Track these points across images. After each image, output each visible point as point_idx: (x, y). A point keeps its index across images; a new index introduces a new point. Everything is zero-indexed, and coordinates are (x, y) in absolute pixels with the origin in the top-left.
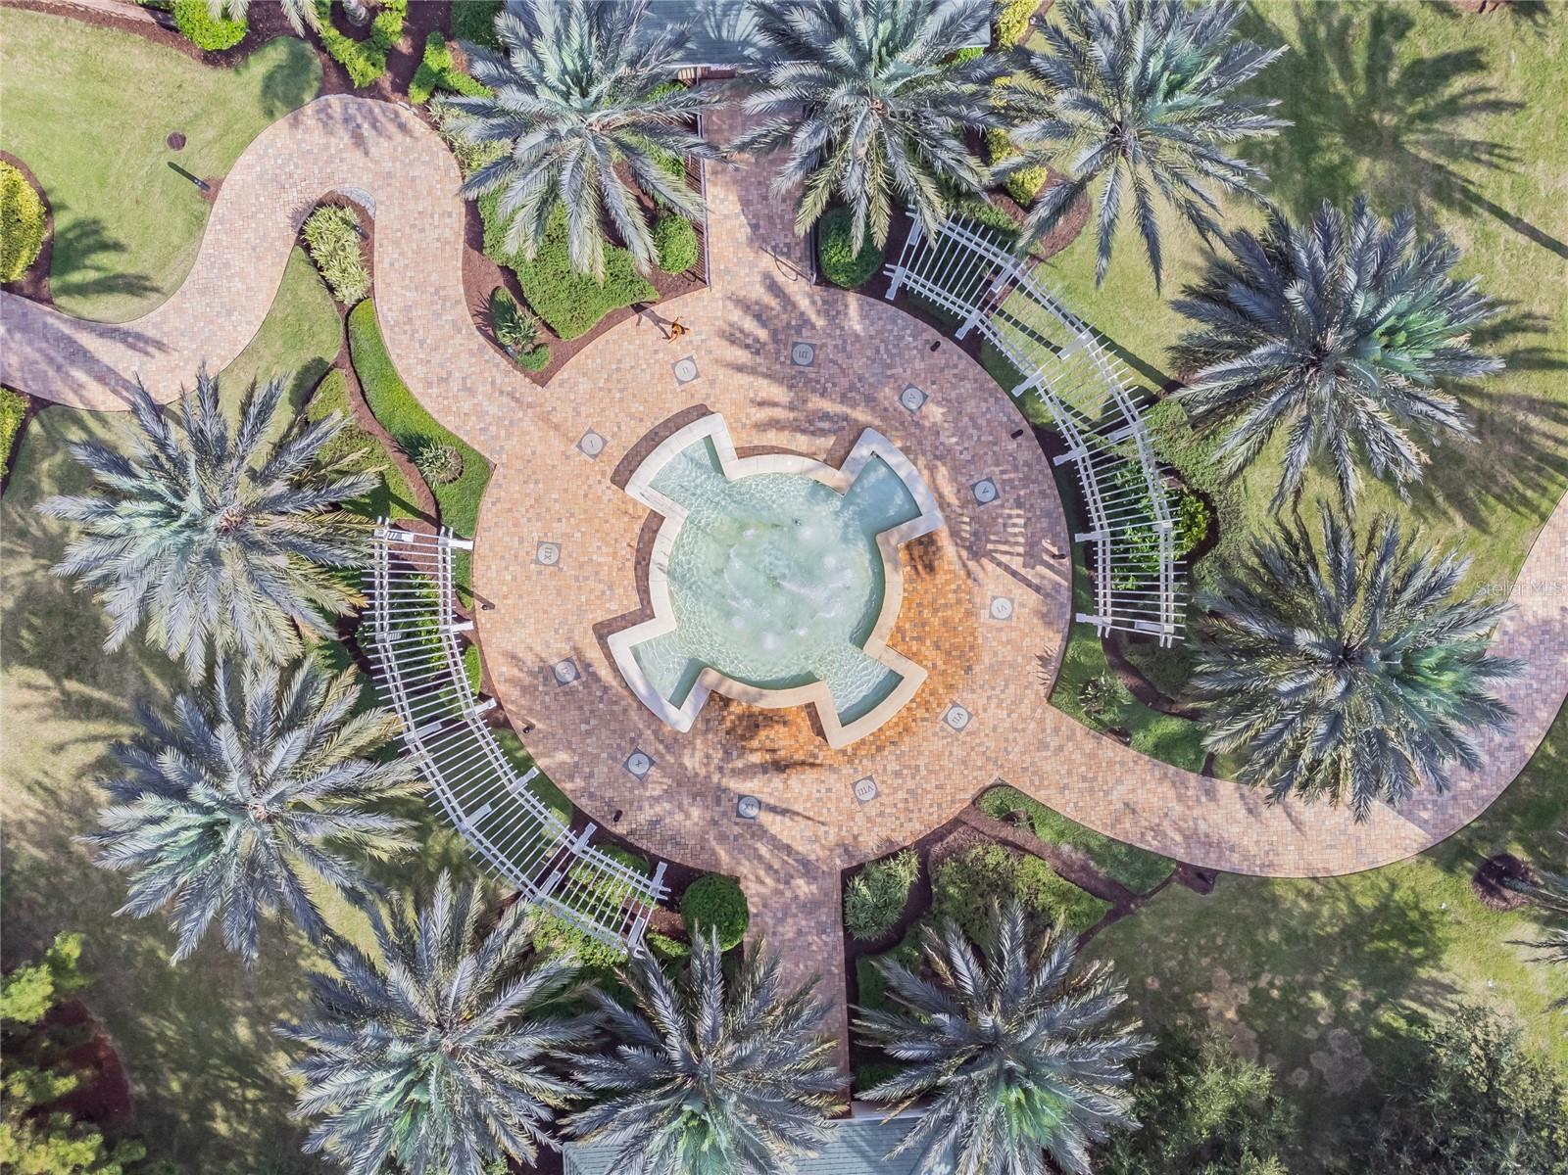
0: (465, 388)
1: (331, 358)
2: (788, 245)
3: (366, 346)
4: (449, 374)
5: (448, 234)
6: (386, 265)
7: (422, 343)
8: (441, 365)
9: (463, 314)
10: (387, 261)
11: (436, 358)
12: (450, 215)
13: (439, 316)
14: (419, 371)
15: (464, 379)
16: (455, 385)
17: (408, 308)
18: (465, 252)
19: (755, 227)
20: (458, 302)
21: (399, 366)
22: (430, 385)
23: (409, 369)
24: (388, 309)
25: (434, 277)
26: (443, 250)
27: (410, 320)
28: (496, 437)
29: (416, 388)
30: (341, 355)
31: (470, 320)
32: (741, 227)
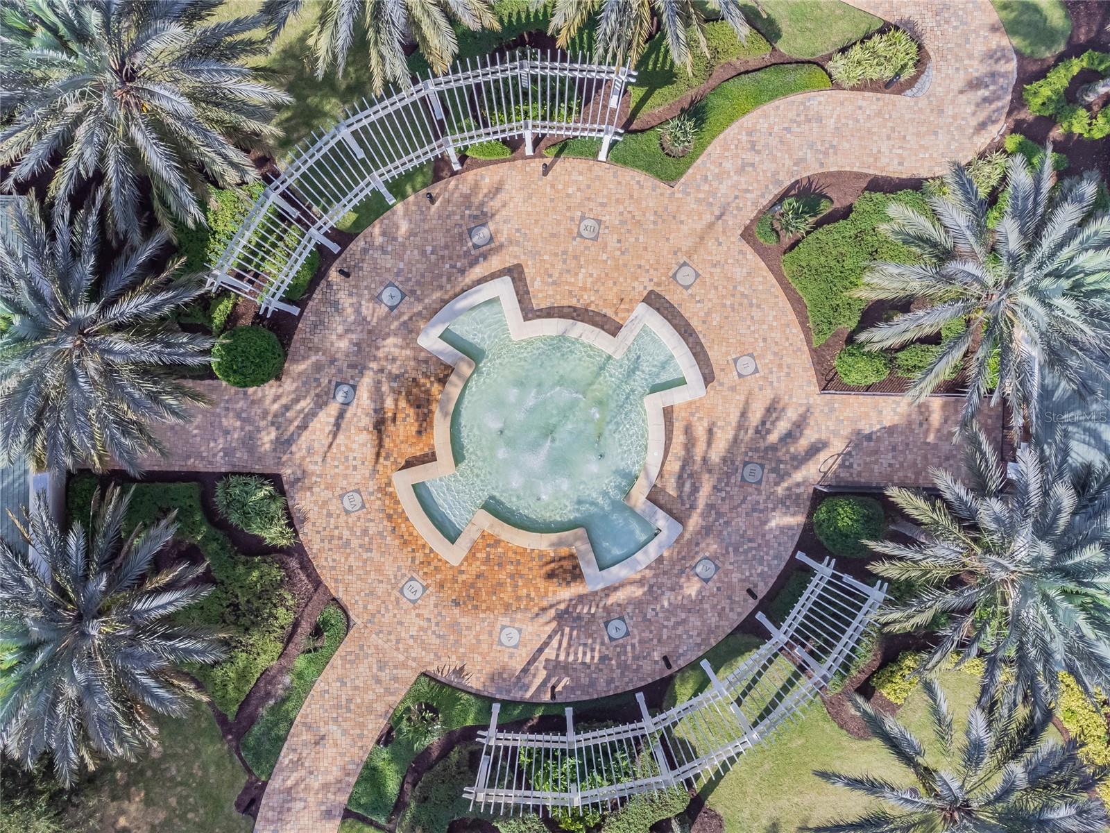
0: (743, 167)
1: (781, 46)
2: (851, 466)
3: (789, 78)
4: (758, 152)
5: (884, 161)
6: (860, 103)
7: (788, 130)
8: (766, 146)
9: (812, 168)
10: (864, 104)
11: (773, 141)
12: (901, 164)
13: (811, 147)
14: (763, 125)
15: (753, 165)
16: (749, 156)
17: (819, 120)
18: (866, 175)
19: (869, 438)
20: (822, 164)
21: (769, 107)
22: (750, 134)
23: (765, 116)
24: (821, 101)
25: (846, 145)
26: (870, 155)
27: (809, 120)
28: (698, 190)
29: (747, 121)
30: (782, 55)
31: (805, 175)
32: (870, 425)
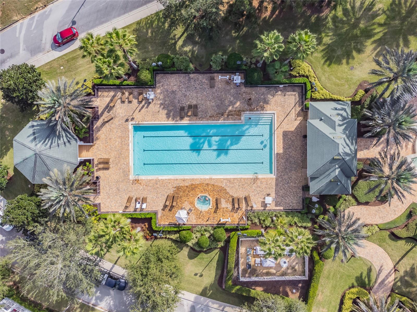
0: (397, 206)
1: (388, 233)
2: (370, 142)
3: (388, 226)
4: (394, 210)
5: (365, 209)
6: (371, 221)
7: (387, 215)
8: (392, 211)
9: (381, 207)
11: (390, 212)
12: (361, 208)
13: (382, 212)
14: (393, 216)
15: (395, 207)
16: (396, 209)
17: (380, 217)
18: (369, 206)
19: (366, 148)
20: (379, 208)
21: (391, 220)
22: (395, 214)
23: (392, 218)
24: (380, 222)
25: (374, 212)
26: (368, 210)
27: (382, 217)
28: (407, 201)
29: (396, 217)
30: (389, 231)
31: (383, 205)
32: (365, 151)
